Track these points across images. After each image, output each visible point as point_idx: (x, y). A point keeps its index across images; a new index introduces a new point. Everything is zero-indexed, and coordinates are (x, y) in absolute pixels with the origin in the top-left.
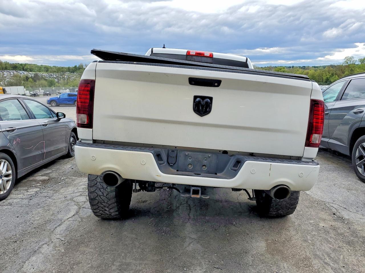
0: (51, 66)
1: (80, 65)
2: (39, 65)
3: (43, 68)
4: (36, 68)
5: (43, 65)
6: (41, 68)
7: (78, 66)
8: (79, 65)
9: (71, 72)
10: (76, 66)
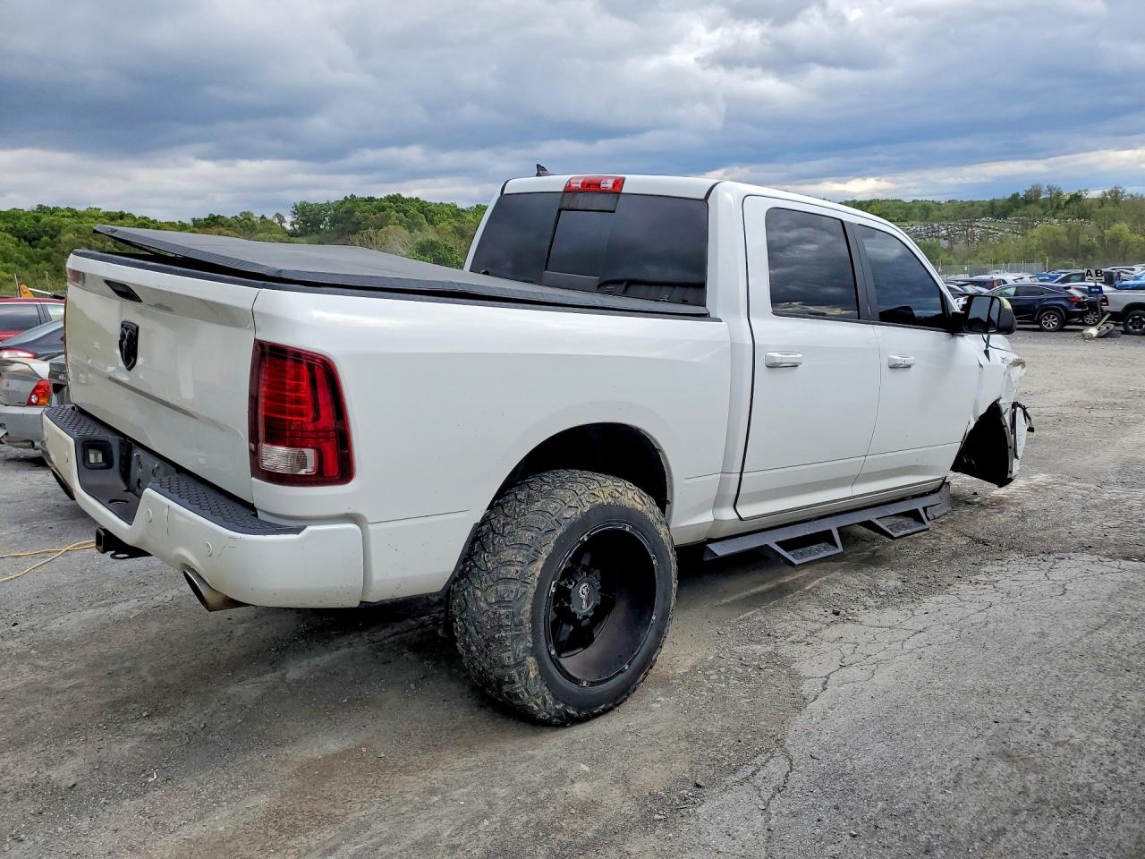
0: (943, 202)
1: (1030, 191)
2: (908, 200)
3: (916, 210)
4: (899, 211)
5: (919, 199)
6: (911, 208)
7: (1022, 194)
8: (1027, 192)
9: (998, 217)
10: (1018, 194)
